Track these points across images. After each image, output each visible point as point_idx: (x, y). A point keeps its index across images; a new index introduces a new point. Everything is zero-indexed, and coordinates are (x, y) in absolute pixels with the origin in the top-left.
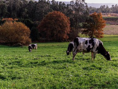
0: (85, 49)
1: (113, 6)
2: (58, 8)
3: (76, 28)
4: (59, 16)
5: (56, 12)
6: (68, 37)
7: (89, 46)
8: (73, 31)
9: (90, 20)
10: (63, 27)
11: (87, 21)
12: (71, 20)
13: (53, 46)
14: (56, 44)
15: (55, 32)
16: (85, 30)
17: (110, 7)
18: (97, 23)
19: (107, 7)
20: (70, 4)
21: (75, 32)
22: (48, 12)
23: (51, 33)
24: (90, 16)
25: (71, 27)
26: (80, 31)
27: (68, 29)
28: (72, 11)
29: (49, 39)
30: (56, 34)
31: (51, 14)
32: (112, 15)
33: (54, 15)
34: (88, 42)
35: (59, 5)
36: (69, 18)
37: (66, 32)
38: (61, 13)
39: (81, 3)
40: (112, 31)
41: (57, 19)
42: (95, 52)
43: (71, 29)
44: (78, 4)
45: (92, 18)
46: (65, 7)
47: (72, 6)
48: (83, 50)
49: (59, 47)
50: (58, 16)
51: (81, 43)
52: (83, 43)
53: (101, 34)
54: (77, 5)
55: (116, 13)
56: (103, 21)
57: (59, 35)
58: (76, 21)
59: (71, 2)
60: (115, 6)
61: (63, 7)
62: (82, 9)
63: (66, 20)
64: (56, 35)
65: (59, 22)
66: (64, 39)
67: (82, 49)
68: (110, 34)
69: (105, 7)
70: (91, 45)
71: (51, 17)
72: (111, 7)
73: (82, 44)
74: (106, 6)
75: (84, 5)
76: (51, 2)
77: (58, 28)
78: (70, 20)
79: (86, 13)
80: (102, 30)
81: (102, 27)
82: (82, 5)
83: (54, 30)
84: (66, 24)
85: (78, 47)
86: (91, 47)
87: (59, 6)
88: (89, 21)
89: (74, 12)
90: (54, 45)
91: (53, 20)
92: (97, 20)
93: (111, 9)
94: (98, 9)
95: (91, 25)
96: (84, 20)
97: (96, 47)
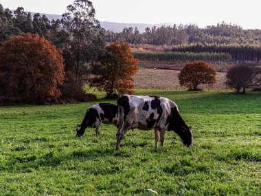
0: (144, 122)
1: (148, 29)
2: (32, 26)
3: (77, 73)
4: (39, 45)
5: (29, 35)
6: (60, 93)
7: (152, 115)
8: (71, 80)
9: (108, 56)
10: (47, 71)
11: (100, 58)
12: (66, 55)
13: (24, 114)
14: (31, 110)
15: (28, 81)
16: (96, 78)
17: (142, 31)
18: (120, 64)
19: (137, 32)
20: (62, 21)
21: (76, 82)
22: (9, 34)
23: (19, 85)
24: (107, 48)
25: (66, 70)
26: (85, 80)
27: (59, 76)
28: (68, 35)
29: (13, 98)
30: (30, 87)
31: (17, 41)
32: (146, 49)
33: (25, 42)
34: (150, 105)
35: (34, 20)
36: (62, 52)
37: (55, 81)
38: (43, 39)
39: (85, 20)
40: (149, 82)
41: (33, 52)
42: (163, 129)
43: (67, 76)
44: (80, 20)
45: (110, 53)
46: (48, 26)
47: (67, 24)
48: (139, 123)
49: (40, 116)
50: (34, 45)
51: (134, 108)
52: (138, 108)
53: (130, 88)
54: (77, 23)
55: (154, 44)
56: (133, 60)
57: (38, 88)
58: (78, 57)
59: (63, 15)
60: (151, 29)
61: (42, 25)
62: (89, 32)
63: (55, 55)
64: (32, 88)
65: (37, 57)
66: (50, 97)
67: (137, 120)
68: (146, 88)
69: (133, 32)
70: (155, 111)
71: (18, 48)
72: (145, 31)
73: (136, 111)
74: (134, 29)
75: (92, 23)
76: (15, 12)
77: (34, 72)
78: (64, 55)
79: (99, 42)
80: (131, 79)
81: (132, 73)
82: (90, 24)
83: (27, 77)
84: (55, 64)
85: (128, 116)
86: (156, 116)
87: (33, 23)
88: (105, 58)
89: (72, 38)
90: (27, 112)
91: (23, 54)
92: (121, 57)
93: (145, 35)
94: (118, 35)
95: (109, 67)
96: (95, 55)
97: (166, 117)
